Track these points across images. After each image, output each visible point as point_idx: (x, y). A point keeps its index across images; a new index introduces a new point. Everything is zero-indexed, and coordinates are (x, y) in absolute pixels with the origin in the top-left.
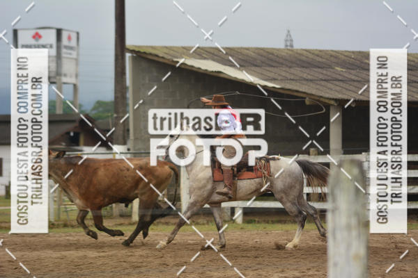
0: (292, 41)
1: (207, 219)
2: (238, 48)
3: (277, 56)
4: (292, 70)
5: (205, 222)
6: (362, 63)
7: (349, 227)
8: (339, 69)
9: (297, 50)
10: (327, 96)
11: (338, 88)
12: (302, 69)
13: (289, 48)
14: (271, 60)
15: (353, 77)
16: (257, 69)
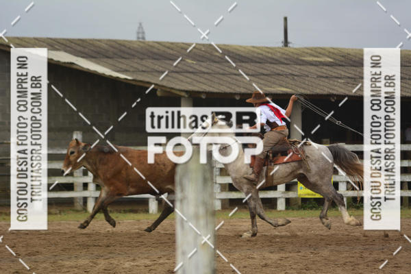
0: (143, 33)
1: (60, 208)
2: (91, 40)
3: (129, 48)
4: (144, 62)
5: (58, 212)
6: (212, 55)
7: (197, 217)
8: (189, 61)
9: (149, 42)
10: (178, 87)
11: (189, 80)
12: (153, 61)
13: (141, 40)
14: (124, 52)
15: (204, 70)
16: (110, 61)
